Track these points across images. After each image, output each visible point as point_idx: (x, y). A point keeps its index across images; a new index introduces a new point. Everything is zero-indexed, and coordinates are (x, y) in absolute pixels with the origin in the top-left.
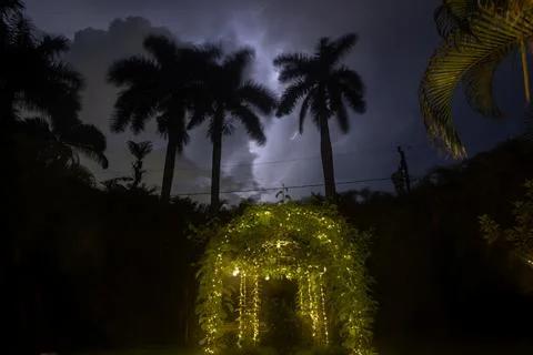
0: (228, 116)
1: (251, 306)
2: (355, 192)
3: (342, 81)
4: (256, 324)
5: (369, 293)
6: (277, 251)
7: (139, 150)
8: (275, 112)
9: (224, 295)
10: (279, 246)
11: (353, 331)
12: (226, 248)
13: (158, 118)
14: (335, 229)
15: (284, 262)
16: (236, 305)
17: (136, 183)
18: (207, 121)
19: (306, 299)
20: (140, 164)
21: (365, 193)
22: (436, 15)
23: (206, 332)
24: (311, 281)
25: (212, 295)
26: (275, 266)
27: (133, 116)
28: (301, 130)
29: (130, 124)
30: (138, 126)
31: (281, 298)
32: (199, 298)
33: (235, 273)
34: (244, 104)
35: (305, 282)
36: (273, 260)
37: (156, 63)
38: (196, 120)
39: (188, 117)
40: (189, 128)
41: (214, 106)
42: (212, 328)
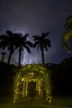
0: (23, 47)
1: (26, 88)
2: (49, 64)
3: (46, 41)
4: (27, 92)
5: (51, 84)
6: (32, 75)
7: (4, 54)
8: (32, 47)
9: (20, 85)
10: (32, 74)
11: (48, 92)
12: (20, 74)
13: (8, 47)
14: (44, 70)
15: (33, 78)
16: (22, 87)
17: (2, 61)
18: (18, 48)
19: (38, 86)
20: (3, 57)
21: (51, 64)
22: (65, 25)
23: (15, 93)
24: (39, 82)
25: (17, 84)
26: (31, 78)
27: (2, 47)
28: (38, 51)
29: (2, 48)
30: (4, 49)
31: (32, 85)
32: (14, 85)
33: (23, 80)
34: (26, 45)
35: (38, 82)
36: (31, 77)
37: (8, 36)
38: (16, 48)
39: (14, 47)
40: (15, 49)
41: (20, 45)
42: (16, 92)
